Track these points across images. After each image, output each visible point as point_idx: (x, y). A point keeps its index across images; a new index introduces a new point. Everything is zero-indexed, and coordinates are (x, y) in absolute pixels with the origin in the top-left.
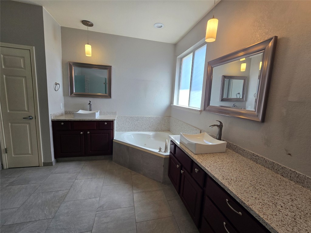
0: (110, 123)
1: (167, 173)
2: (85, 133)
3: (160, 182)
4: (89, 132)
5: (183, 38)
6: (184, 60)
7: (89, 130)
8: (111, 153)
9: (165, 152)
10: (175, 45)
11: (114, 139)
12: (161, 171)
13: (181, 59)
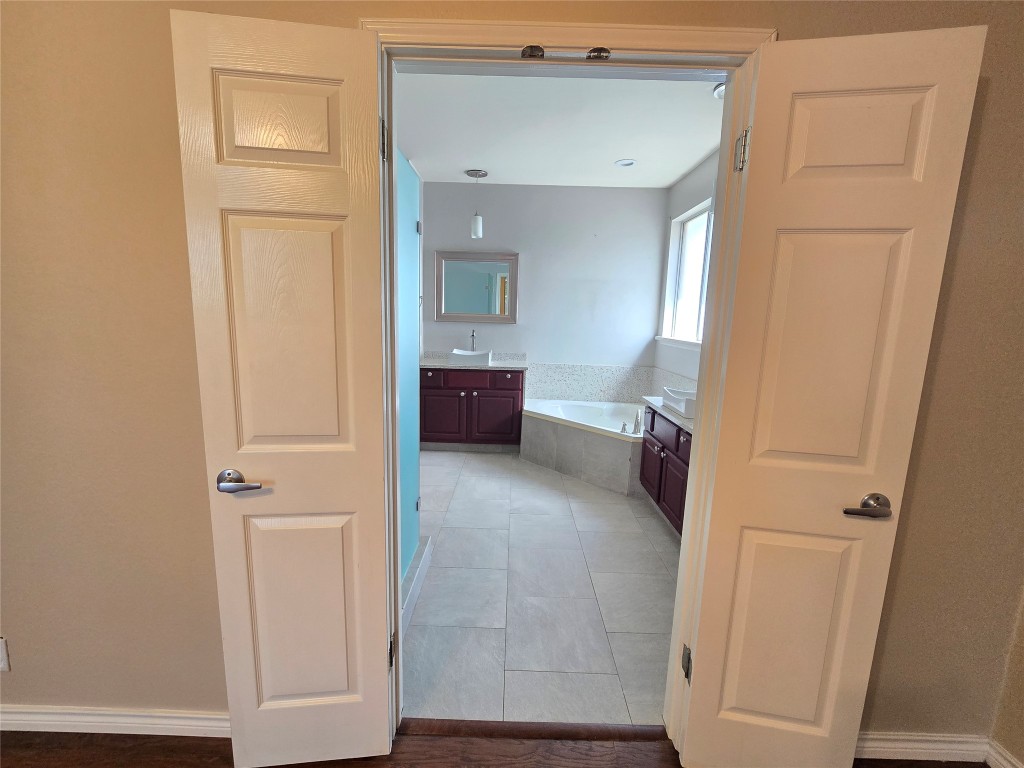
0: (518, 375)
1: (638, 475)
2: (469, 395)
3: (622, 493)
4: (475, 394)
5: (685, 177)
6: (690, 225)
7: (476, 389)
8: (517, 441)
9: (634, 432)
10: (668, 191)
11: (525, 408)
12: (626, 470)
13: (683, 224)
